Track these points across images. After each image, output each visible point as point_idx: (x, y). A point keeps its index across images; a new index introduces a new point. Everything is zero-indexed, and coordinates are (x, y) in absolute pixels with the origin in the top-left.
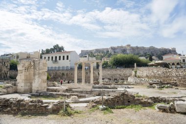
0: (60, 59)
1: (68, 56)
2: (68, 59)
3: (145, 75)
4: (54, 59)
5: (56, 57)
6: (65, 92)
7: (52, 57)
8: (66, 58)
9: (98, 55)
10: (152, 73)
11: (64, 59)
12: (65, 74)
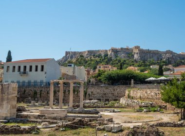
0: (31, 70)
1: (42, 67)
2: (42, 70)
3: (138, 95)
4: (22, 70)
5: (25, 67)
6: (37, 118)
7: (19, 67)
8: (39, 68)
9: (91, 60)
10: (146, 94)
11: (36, 70)
12: (38, 92)
